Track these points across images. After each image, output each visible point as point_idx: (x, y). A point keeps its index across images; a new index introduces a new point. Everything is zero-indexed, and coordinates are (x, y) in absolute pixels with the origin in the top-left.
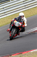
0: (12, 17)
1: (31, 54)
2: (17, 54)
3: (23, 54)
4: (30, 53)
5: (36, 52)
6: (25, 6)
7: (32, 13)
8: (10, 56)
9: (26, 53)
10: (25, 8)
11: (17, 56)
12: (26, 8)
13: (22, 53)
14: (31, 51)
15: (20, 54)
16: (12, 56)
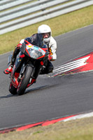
0: (11, 37)
1: (65, 126)
2: (29, 126)
3: (44, 126)
4: (63, 125)
5: (77, 122)
6: (43, 10)
7: (60, 26)
8: (12, 131)
9: (50, 124)
10: (43, 15)
11: (28, 131)
12: (46, 14)
13: (40, 125)
14: (65, 120)
15: (37, 126)
16: (17, 130)
